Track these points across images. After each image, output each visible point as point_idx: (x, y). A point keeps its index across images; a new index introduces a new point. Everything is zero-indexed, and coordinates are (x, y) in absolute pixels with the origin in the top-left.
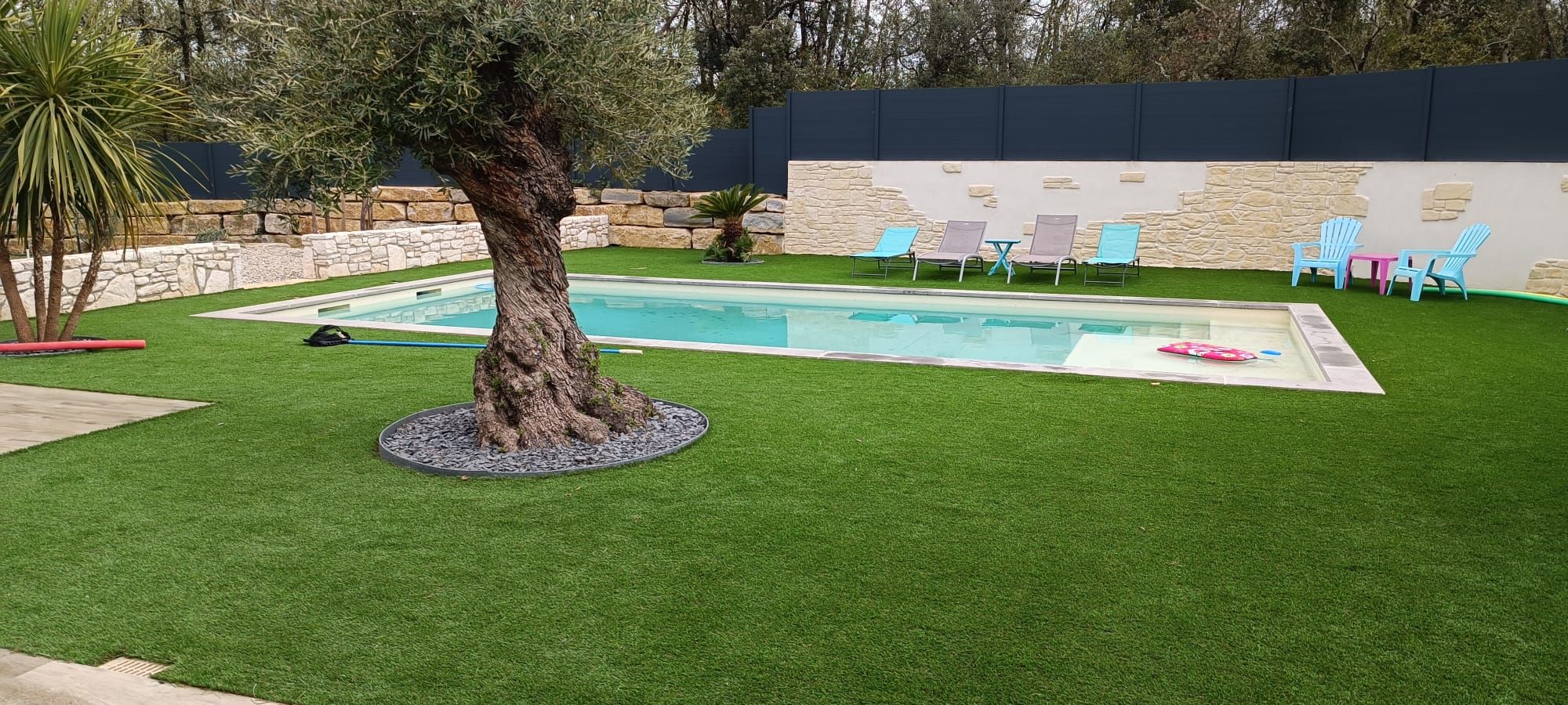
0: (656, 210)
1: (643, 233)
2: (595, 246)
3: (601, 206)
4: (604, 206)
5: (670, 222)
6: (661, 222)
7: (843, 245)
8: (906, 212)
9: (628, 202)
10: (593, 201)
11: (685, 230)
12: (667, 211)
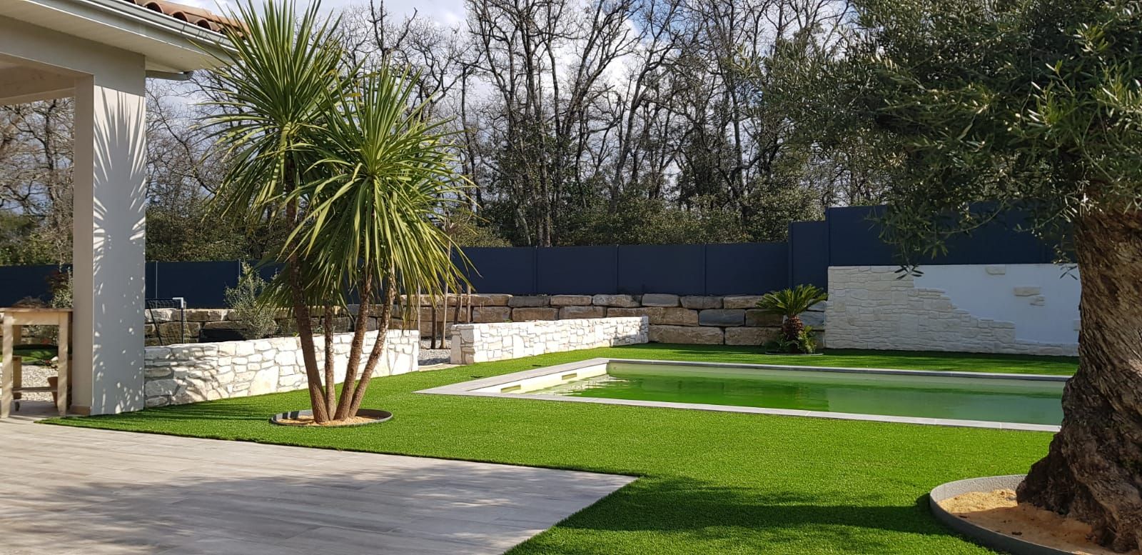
0: (691, 311)
1: (680, 331)
2: (640, 342)
3: (642, 309)
4: (645, 309)
5: (703, 323)
6: (697, 321)
7: (886, 340)
8: (949, 310)
9: (666, 305)
10: (635, 304)
11: (718, 329)
12: (702, 312)
